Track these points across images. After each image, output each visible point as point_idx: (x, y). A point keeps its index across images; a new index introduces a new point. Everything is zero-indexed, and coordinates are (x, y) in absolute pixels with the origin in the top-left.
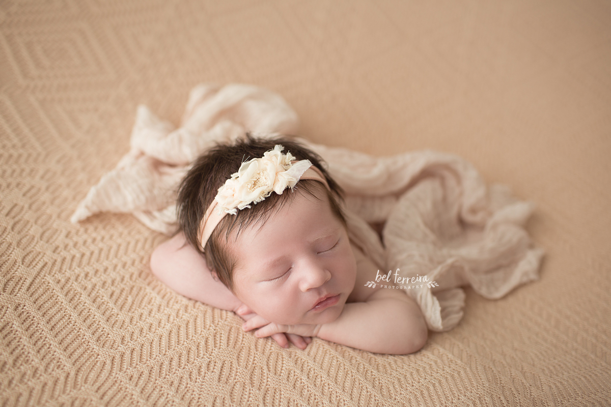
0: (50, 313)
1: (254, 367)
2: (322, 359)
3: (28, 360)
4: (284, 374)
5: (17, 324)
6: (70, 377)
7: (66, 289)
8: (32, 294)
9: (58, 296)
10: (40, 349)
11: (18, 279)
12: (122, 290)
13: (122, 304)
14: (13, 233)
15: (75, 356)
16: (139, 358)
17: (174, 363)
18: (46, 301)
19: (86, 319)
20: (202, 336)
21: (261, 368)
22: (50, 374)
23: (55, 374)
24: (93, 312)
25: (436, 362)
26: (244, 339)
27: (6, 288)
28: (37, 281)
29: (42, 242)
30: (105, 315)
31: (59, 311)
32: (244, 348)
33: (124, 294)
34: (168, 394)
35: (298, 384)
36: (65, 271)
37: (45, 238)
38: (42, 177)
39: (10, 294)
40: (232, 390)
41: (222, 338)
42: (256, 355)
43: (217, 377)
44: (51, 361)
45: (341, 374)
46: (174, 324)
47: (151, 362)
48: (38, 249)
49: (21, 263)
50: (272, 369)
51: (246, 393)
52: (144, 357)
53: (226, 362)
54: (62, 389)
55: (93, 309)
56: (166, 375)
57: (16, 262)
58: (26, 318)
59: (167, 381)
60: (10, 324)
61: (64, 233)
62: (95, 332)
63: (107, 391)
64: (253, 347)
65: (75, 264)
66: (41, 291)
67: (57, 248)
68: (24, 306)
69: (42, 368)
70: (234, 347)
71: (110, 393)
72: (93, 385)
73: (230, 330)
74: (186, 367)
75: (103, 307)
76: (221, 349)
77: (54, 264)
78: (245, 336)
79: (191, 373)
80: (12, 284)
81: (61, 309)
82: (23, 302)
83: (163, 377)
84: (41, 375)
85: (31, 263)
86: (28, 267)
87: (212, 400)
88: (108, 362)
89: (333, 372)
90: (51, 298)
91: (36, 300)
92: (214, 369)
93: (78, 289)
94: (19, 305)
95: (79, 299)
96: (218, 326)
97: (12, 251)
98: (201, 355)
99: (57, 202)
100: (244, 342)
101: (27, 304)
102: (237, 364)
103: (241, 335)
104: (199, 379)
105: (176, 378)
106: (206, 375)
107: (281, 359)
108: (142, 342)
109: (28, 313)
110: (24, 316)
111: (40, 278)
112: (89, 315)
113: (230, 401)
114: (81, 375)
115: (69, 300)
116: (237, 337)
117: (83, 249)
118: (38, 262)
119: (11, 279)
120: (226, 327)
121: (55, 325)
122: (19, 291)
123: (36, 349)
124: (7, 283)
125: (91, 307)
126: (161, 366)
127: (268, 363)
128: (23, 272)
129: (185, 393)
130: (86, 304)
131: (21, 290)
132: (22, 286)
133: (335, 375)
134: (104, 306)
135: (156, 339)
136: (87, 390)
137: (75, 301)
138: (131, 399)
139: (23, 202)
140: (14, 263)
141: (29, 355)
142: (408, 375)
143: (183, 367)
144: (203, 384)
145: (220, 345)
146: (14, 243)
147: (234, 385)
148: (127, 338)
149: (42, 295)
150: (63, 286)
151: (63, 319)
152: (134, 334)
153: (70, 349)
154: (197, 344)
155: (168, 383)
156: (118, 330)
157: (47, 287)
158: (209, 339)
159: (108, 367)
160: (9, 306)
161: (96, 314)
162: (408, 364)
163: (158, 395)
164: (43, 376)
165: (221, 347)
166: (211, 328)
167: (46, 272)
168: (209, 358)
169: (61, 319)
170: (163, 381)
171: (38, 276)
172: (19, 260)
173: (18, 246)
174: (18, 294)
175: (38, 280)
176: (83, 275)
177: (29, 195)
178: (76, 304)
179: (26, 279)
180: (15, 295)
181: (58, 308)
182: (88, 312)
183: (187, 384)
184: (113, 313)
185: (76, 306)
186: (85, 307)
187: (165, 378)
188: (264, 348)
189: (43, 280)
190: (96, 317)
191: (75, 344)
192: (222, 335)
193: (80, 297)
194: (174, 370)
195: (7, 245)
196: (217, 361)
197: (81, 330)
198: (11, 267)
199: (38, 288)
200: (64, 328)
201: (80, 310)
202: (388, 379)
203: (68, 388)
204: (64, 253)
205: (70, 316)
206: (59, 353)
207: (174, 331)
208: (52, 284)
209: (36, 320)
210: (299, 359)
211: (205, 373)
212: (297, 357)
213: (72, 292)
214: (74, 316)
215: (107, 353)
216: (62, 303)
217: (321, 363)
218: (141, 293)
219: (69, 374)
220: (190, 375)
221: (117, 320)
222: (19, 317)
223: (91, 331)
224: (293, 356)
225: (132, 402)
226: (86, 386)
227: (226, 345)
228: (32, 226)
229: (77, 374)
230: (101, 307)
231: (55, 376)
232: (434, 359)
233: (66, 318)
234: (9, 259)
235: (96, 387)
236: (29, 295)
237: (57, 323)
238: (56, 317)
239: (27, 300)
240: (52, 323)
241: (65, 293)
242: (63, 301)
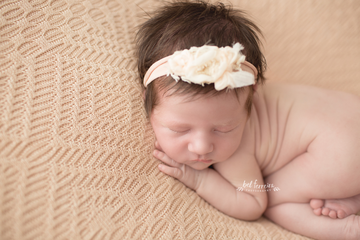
0: (43, 84)
5: (12, 81)
7: (66, 72)
8: (39, 62)
9: (56, 74)
10: (16, 110)
11: (34, 45)
14: (50, 7)
15: (36, 130)
18: (46, 73)
19: (65, 103)
22: (9, 135)
24: (74, 101)
27: (21, 48)
28: (48, 54)
29: (68, 25)
30: (82, 108)
31: (50, 86)
36: (74, 57)
37: (71, 23)
39: (22, 54)
44: (17, 124)
48: (62, 29)
49: (44, 34)
52: (90, 162)
58: (22, 80)
60: (7, 78)
61: (88, 27)
62: (64, 118)
65: (84, 55)
66: (46, 63)
67: (77, 36)
68: (27, 69)
77: (68, 47)
80: (28, 46)
81: (53, 85)
84: (2, 132)
85: (51, 37)
86: (47, 39)
90: (50, 72)
91: (39, 69)
93: (75, 76)
94: (23, 66)
95: (71, 85)
97: (42, 21)
101: (29, 68)
102: (152, 210)
109: (26, 76)
110: (21, 77)
111: (52, 53)
112: (70, 102)
115: (63, 81)
117: (96, 47)
118: (57, 40)
119: (29, 42)
121: (40, 96)
122: (30, 55)
123: (13, 109)
124: (24, 43)
125: (75, 96)
126: (94, 177)
128: (41, 42)
130: (73, 92)
131: (32, 55)
132: (34, 52)
134: (87, 100)
137: (67, 85)
140: (39, 31)
141: (5, 111)
146: (47, 16)
149: (45, 67)
150: (66, 68)
151: (49, 94)
153: (37, 123)
157: (53, 63)
160: (15, 63)
161: (76, 103)
164: (3, 134)
167: (59, 50)
169: (47, 94)
171: (51, 51)
172: (44, 31)
173: (48, 19)
174: (27, 57)
175: (50, 54)
176: (86, 67)
178: (66, 88)
179: (41, 48)
180: (25, 57)
181: (51, 84)
182: (71, 99)
184: (88, 110)
185: (65, 89)
186: (71, 93)
189: (53, 56)
190: (74, 106)
191: (43, 120)
193: (74, 83)
195: (41, 14)
197: (55, 111)
198: (35, 33)
199: (46, 60)
200: (44, 102)
201: (66, 94)
203: (13, 155)
204: (80, 43)
205: (56, 95)
206: (26, 121)
208: (58, 63)
209: (28, 85)
213: (69, 76)
214: (59, 96)
216: (56, 81)
221: (87, 117)
222: (17, 75)
223: (61, 116)
230: (84, 100)
231: (11, 138)
233: (52, 95)
234: (36, 26)
236: (35, 62)
237: (42, 95)
238: (45, 90)
239: (31, 65)
240: (38, 94)
241: (63, 74)
242: (58, 80)
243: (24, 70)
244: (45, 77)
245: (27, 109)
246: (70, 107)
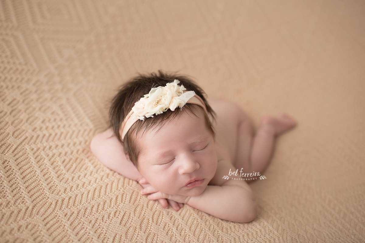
0: (24, 168)
1: (144, 218)
2: (188, 218)
3: (5, 196)
4: (162, 225)
5: (3, 173)
6: (29, 209)
7: (36, 155)
8: (15, 155)
9: (30, 158)
10: (14, 190)
11: (8, 145)
12: (71, 160)
13: (69, 168)
14: (10, 116)
15: (34, 197)
16: (73, 203)
17: (94, 209)
18: (23, 161)
19: (45, 174)
20: (114, 194)
21: (148, 219)
22: (17, 206)
23: (20, 206)
24: (50, 171)
25: (261, 231)
26: (141, 200)
28: (20, 147)
29: (27, 124)
30: (57, 173)
31: (30, 168)
32: (140, 205)
33: (71, 162)
34: (87, 228)
35: (170, 233)
36: (38, 144)
37: (29, 122)
38: (34, 84)
40: (127, 231)
41: (127, 197)
42: (146, 211)
43: (119, 221)
44: (19, 198)
45: (198, 230)
46: (99, 184)
47: (80, 207)
48: (24, 128)
49: (12, 135)
50: (155, 221)
51: (136, 234)
52: (76, 203)
53: (127, 212)
54: (22, 217)
55: (51, 169)
56: (88, 216)
57: (9, 134)
58: (9, 170)
59: (88, 219)
61: (41, 120)
62: (49, 183)
63: (50, 221)
64: (145, 205)
65: (44, 140)
66: (21, 154)
67: (35, 129)
68: (9, 162)
69: (12, 202)
70: (133, 204)
71: (51, 222)
72: (42, 216)
73: (133, 193)
74: (101, 212)
75: (57, 169)
76: (125, 204)
77: (32, 138)
78: (141, 198)
79: (104, 216)
80: (4, 147)
81: (31, 166)
82: (9, 159)
83: (86, 217)
84: (11, 206)
85: (18, 136)
86: (15, 138)
87: (114, 235)
88: (54, 203)
89: (193, 228)
90: (26, 159)
91: (17, 159)
92: (118, 216)
93: (43, 155)
94: (6, 161)
95: (43, 162)
96: (126, 189)
97: (8, 127)
98: (112, 206)
99: (41, 100)
100: (140, 201)
101: (11, 161)
102: (133, 215)
103: (139, 197)
104: (108, 221)
105: (94, 218)
106: (113, 219)
107: (162, 215)
108: (77, 193)
109: (10, 167)
110: (7, 168)
112: (48, 172)
113: (125, 238)
114: (36, 209)
115: (36, 161)
116: (137, 198)
117: (51, 131)
118: (22, 136)
119: (4, 144)
120: (131, 190)
121: (26, 176)
122: (7, 152)
123: (11, 189)
125: (49, 168)
126: (86, 210)
127: (153, 216)
128: (12, 141)
129: (98, 229)
130: (47, 166)
131: (9, 152)
132: (10, 149)
133: (194, 230)
135: (86, 193)
136: (38, 219)
137: (40, 163)
138: (63, 228)
139: (20, 98)
141: (6, 193)
142: (241, 237)
143: (99, 212)
144: (110, 224)
145: (125, 201)
147: (129, 228)
148: (68, 190)
149: (21, 156)
150: (35, 153)
151: (31, 173)
152: (73, 188)
153: (32, 192)
154: (110, 198)
155: (88, 221)
156: (63, 184)
157: (25, 152)
158: (119, 196)
159: (53, 206)
161: (52, 172)
162: (242, 229)
163: (81, 228)
164: (13, 207)
165: (125, 202)
166: (121, 190)
167: (26, 143)
168: (116, 209)
169: (30, 173)
170: (85, 219)
171: (21, 145)
172: (11, 133)
173: (12, 125)
174: (7, 154)
176: (48, 147)
177: (24, 94)
178: (41, 165)
179: (13, 145)
180: (5, 155)
181: (29, 166)
182: (47, 170)
183: (100, 223)
184: (62, 173)
185: (40, 166)
187: (87, 218)
188: (153, 207)
189: (23, 147)
190: (51, 174)
191: (36, 189)
192: (127, 195)
193: (44, 160)
194: (93, 213)
195: (5, 123)
196: (121, 211)
197: (41, 181)
198: (5, 137)
199: (19, 152)
200: (30, 178)
201: (43, 169)
202: (228, 237)
203: (26, 216)
204: (39, 132)
205: (36, 171)
206: (25, 194)
207: (98, 189)
208: (28, 150)
209: (15, 172)
210: (173, 217)
211: (112, 218)
212: (172, 215)
213: (39, 157)
214: (38, 172)
215: (54, 197)
217: (186, 221)
218: (82, 163)
219: (28, 207)
220: (103, 218)
221: (64, 178)
222: (5, 168)
223: (46, 182)
224: (170, 214)
225: (64, 230)
226: (37, 216)
227: (129, 202)
228: (22, 114)
229: (33, 208)
230: (56, 168)
231: (19, 207)
232: (260, 228)
233: (33, 172)
234: (5, 132)
235: (43, 218)
236: (13, 155)
237: (27, 175)
238: (27, 171)
239: (11, 159)
240: (24, 175)
241: (35, 157)
242: (33, 162)
243: (8, 163)
244: (23, 163)
245: (21, 186)
246: (50, 176)
